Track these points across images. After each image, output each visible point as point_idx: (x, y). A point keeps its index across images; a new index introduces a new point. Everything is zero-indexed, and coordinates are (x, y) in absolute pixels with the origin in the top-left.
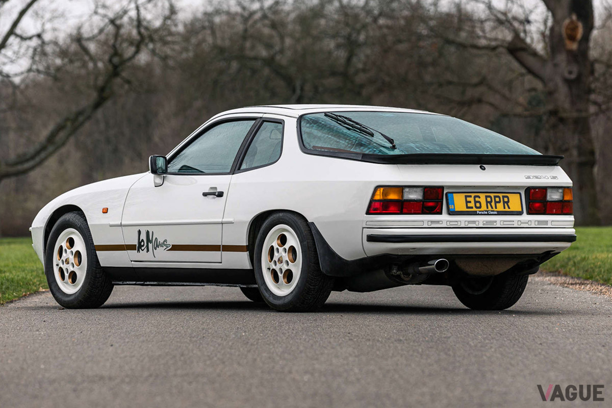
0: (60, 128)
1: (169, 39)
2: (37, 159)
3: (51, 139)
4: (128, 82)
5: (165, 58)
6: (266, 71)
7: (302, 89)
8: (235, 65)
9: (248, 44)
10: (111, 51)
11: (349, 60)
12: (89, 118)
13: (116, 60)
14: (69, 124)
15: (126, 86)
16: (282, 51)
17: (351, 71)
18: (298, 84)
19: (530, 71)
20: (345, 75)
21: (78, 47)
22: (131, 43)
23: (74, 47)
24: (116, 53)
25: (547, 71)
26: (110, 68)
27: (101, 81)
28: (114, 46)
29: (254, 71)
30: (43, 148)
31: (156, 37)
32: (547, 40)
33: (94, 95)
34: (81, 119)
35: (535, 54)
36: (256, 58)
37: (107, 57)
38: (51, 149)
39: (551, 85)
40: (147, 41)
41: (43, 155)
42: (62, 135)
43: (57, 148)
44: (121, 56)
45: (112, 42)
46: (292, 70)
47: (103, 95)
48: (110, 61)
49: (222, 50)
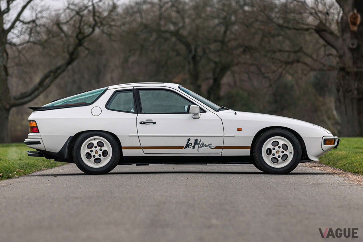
0: (46, 77)
1: (113, 23)
2: (33, 96)
3: (41, 83)
4: (88, 49)
5: (110, 35)
6: (174, 39)
7: (196, 51)
8: (154, 36)
9: (162, 23)
10: (78, 30)
11: (225, 32)
12: (64, 71)
13: (80, 36)
14: (52, 74)
15: (87, 52)
16: (183, 27)
17: (226, 40)
18: (193, 47)
19: (329, 43)
20: (223, 42)
21: (58, 28)
22: (90, 26)
23: (55, 28)
24: (80, 32)
25: (339, 43)
26: (77, 41)
27: (71, 48)
28: (79, 28)
29: (166, 39)
30: (36, 89)
31: (104, 22)
32: (339, 25)
33: (67, 56)
34: (59, 71)
35: (332, 33)
36: (166, 32)
37: (75, 35)
38: (41, 89)
39: (341, 52)
40: (99, 25)
41: (36, 93)
42: (47, 81)
43: (45, 89)
44: (83, 33)
45: (77, 25)
46: (190, 39)
47: (72, 57)
48: (77, 37)
49: (146, 26)
